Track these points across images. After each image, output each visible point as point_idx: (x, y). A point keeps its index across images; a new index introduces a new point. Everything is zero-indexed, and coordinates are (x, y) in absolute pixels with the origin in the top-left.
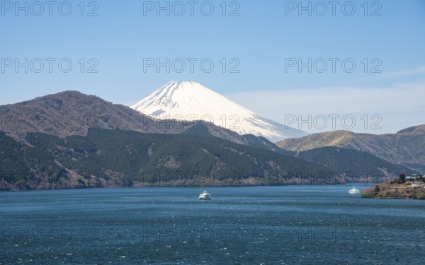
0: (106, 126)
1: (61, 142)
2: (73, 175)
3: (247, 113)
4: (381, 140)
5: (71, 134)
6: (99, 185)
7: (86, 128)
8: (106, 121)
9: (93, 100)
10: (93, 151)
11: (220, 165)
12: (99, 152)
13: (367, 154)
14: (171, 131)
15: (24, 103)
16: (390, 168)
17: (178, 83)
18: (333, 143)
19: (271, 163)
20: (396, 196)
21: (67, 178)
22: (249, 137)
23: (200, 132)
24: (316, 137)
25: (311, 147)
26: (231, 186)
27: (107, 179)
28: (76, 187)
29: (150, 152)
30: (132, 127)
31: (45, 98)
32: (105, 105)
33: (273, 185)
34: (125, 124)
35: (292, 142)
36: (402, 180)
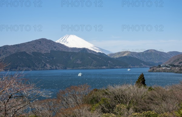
0: (55, 50)
5: (45, 52)
6: (56, 69)
7: (49, 50)
8: (55, 48)
9: (50, 41)
10: (53, 58)
11: (95, 62)
12: (55, 58)
15: (29, 42)
17: (69, 35)
18: (125, 55)
19: (109, 62)
21: (47, 66)
24: (119, 53)
26: (98, 69)
27: (58, 67)
28: (50, 69)
29: (71, 58)
31: (35, 41)
32: (54, 43)
33: (111, 68)
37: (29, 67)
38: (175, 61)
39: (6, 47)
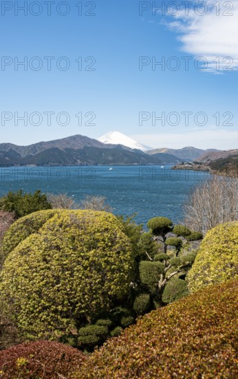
0: (89, 146)
1: (75, 151)
2: (79, 161)
3: (135, 142)
4: (177, 151)
5: (78, 148)
6: (87, 165)
7: (83, 146)
8: (89, 144)
9: (85, 137)
10: (85, 154)
11: (126, 159)
12: (87, 154)
13: (172, 156)
14: (109, 148)
15: (64, 139)
16: (179, 160)
18: (162, 152)
19: (142, 158)
20: (181, 169)
21: (77, 162)
22: (135, 150)
23: (119, 148)
24: (157, 150)
25: (155, 153)
26: (129, 165)
27: (89, 163)
28: (80, 165)
29: (103, 154)
30: (97, 146)
31: (70, 137)
32: (89, 139)
33: (143, 165)
34: (95, 145)
35: (149, 151)
36: (183, 164)
37: (60, 163)
38: (204, 158)
39: (41, 143)
